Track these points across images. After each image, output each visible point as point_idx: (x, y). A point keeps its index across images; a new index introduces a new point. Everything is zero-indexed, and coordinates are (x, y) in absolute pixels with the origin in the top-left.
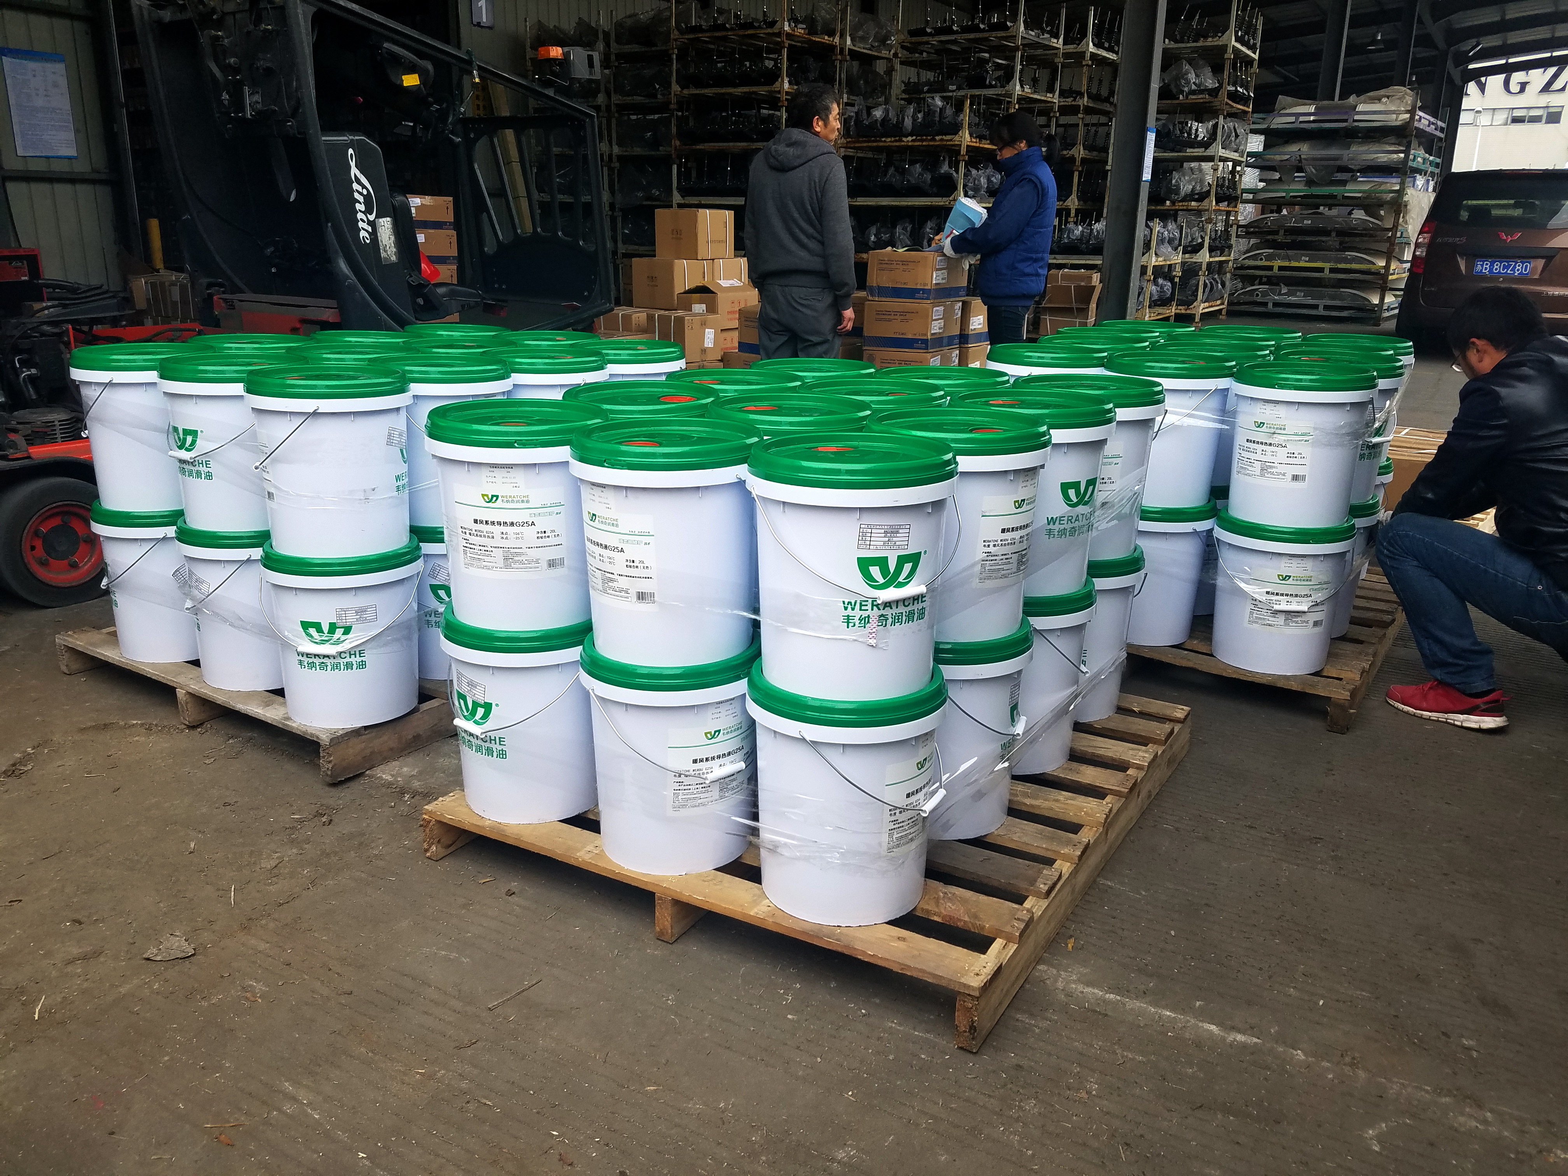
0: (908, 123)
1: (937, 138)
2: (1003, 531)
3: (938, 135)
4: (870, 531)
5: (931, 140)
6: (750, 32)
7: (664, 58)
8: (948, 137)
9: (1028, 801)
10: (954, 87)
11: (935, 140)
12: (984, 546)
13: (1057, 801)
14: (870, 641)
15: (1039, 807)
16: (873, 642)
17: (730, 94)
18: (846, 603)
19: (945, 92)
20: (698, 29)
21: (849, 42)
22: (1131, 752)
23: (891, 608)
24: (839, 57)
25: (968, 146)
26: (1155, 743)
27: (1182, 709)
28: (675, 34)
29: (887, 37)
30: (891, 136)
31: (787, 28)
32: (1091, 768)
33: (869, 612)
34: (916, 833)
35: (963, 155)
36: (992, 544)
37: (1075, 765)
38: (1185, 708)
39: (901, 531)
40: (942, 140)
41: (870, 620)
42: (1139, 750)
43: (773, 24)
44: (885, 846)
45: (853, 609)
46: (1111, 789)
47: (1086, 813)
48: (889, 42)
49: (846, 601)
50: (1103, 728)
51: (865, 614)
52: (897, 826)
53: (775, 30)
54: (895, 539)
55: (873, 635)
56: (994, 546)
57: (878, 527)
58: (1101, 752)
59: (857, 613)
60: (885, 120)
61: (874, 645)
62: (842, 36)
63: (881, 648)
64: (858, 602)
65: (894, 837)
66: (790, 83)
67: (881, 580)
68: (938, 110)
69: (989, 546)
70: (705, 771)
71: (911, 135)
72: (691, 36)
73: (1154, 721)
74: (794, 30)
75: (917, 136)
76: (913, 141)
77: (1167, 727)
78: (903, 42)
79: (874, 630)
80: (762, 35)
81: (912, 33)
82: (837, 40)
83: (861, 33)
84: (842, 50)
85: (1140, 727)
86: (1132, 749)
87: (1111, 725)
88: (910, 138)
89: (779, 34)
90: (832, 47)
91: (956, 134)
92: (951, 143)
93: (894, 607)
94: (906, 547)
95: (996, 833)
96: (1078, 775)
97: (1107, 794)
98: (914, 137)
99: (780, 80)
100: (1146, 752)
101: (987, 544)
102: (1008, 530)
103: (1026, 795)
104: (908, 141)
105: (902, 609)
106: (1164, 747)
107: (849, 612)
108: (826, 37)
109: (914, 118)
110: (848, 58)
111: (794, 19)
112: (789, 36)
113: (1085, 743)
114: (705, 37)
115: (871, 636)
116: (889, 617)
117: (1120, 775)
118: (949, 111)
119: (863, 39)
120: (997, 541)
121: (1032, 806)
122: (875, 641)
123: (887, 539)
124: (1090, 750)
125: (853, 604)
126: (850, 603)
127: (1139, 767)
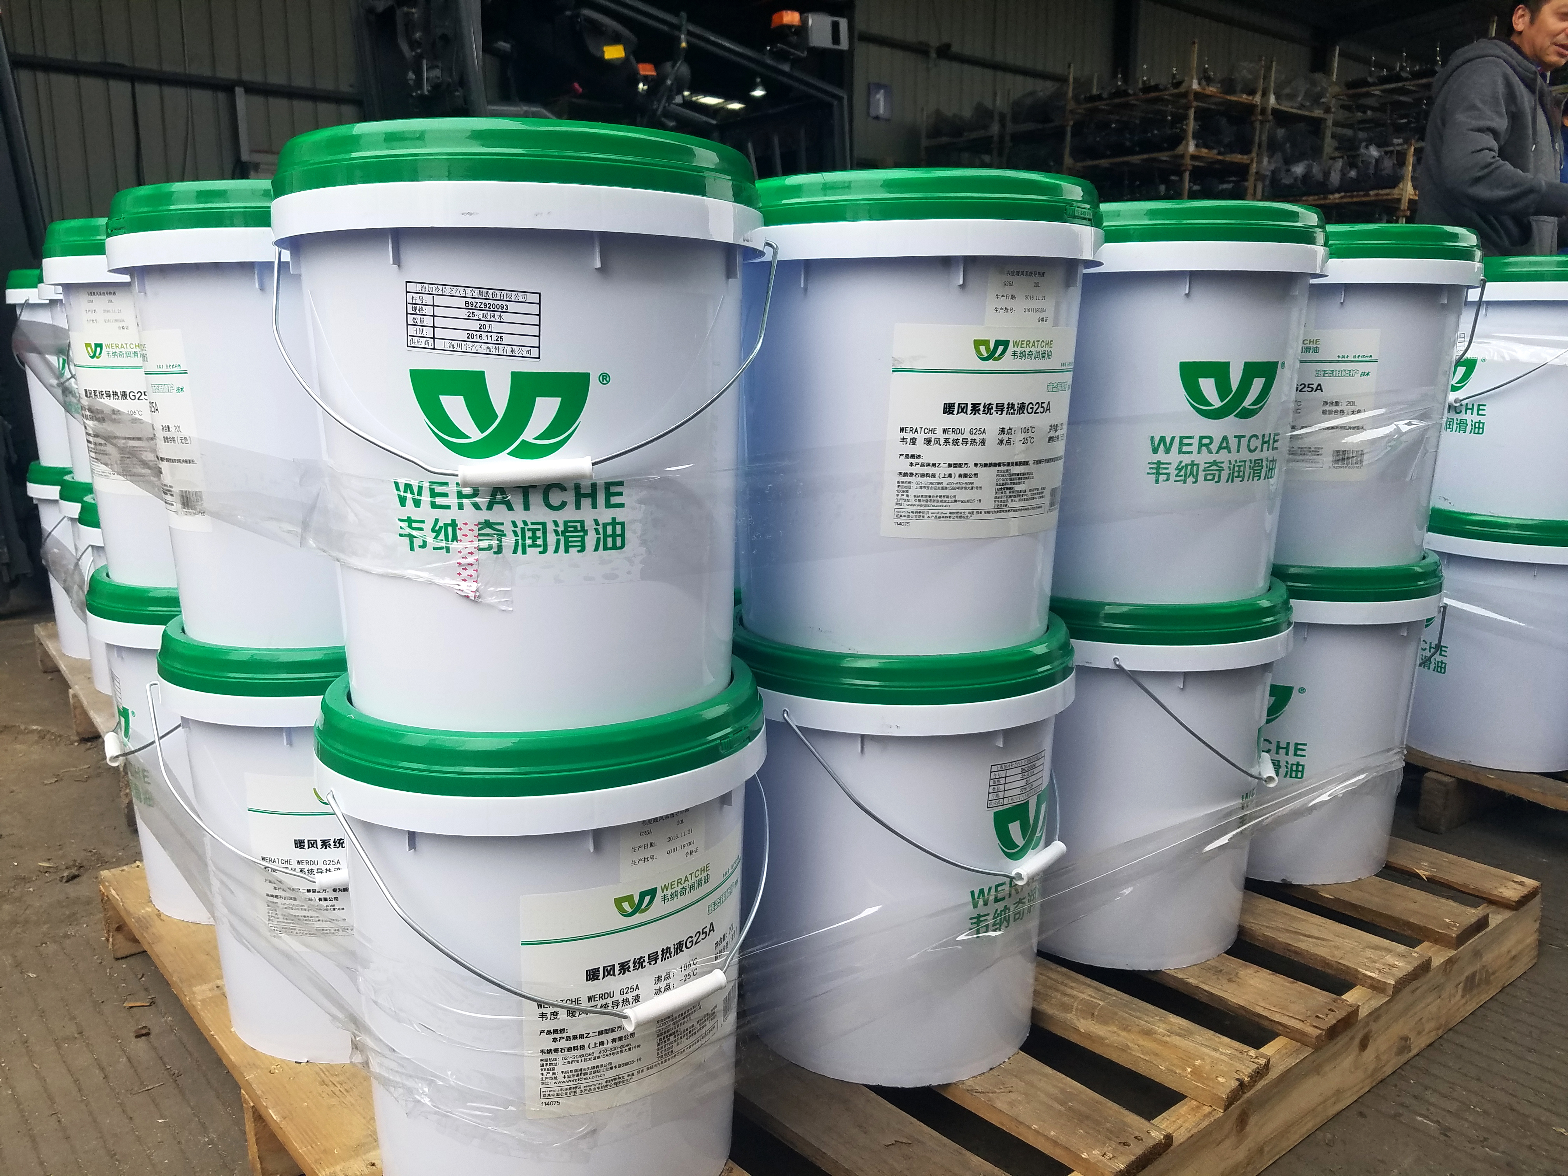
0: (1335, 178)
1: (1372, 193)
2: (949, 408)
3: (1372, 189)
4: (428, 299)
5: (1364, 196)
6: (1152, 95)
7: (1060, 134)
8: (1387, 191)
9: (1085, 1025)
10: (1401, 141)
11: (1369, 195)
12: (903, 440)
13: (1148, 1033)
14: (464, 586)
15: (1101, 1039)
16: (469, 587)
17: (1127, 163)
18: (402, 488)
19: (1388, 146)
20: (1099, 98)
21: (1272, 100)
22: (1369, 953)
23: (510, 508)
24: (1260, 117)
25: (1409, 199)
26: (1436, 941)
27: (1521, 883)
28: (1071, 105)
29: (1321, 95)
30: (1314, 194)
31: (1195, 86)
32: (1265, 974)
33: (453, 513)
34: (635, 1066)
35: (1404, 211)
36: (920, 437)
37: (1234, 963)
38: (1527, 881)
39: (512, 307)
40: (1377, 195)
41: (459, 534)
42: (1389, 951)
43: (1178, 85)
44: (533, 1088)
45: (417, 503)
46: (1285, 1026)
47: (1196, 1072)
48: (1323, 100)
49: (402, 481)
50: (1337, 900)
51: (445, 517)
52: (563, 1044)
53: (1182, 89)
54: (497, 327)
55: (470, 571)
56: (928, 442)
57: (448, 291)
58: (1304, 945)
59: (426, 513)
60: (1306, 177)
61: (472, 595)
62: (1265, 94)
63: (491, 606)
64: (426, 485)
65: (558, 1070)
66: (1197, 146)
67: (475, 434)
68: (1374, 161)
69: (913, 441)
70: (324, 868)
71: (1338, 191)
72: (1089, 105)
73: (1448, 898)
74: (1204, 89)
75: (1345, 192)
76: (1342, 198)
77: (1472, 914)
78: (1339, 95)
79: (470, 560)
80: (1166, 97)
81: (1351, 85)
82: (1258, 99)
83: (1287, 91)
84: (1263, 111)
85: (1412, 906)
86: (1377, 948)
87: (1354, 897)
88: (1337, 195)
89: (1185, 95)
90: (1251, 108)
91: (1394, 188)
92: (1389, 197)
93: (518, 505)
94: (535, 352)
95: (970, 1083)
96: (1231, 987)
97: (1277, 1035)
98: (1343, 194)
99: (1184, 142)
100: (1401, 956)
101: (909, 436)
102: (963, 408)
103: (1089, 1011)
104: (1335, 199)
105: (538, 513)
106: (1452, 953)
107: (410, 510)
108: (1245, 96)
109: (1343, 174)
110: (1271, 117)
111: (1206, 79)
112: (1198, 96)
113: (1279, 923)
114: (1102, 105)
115: (465, 574)
116: (508, 528)
117: (1321, 997)
118: (1388, 164)
119: (1291, 97)
120: (933, 431)
121: (1088, 1036)
122: (474, 586)
123: (475, 325)
124: (1283, 938)
125: (416, 490)
126: (408, 487)
127: (1376, 987)
